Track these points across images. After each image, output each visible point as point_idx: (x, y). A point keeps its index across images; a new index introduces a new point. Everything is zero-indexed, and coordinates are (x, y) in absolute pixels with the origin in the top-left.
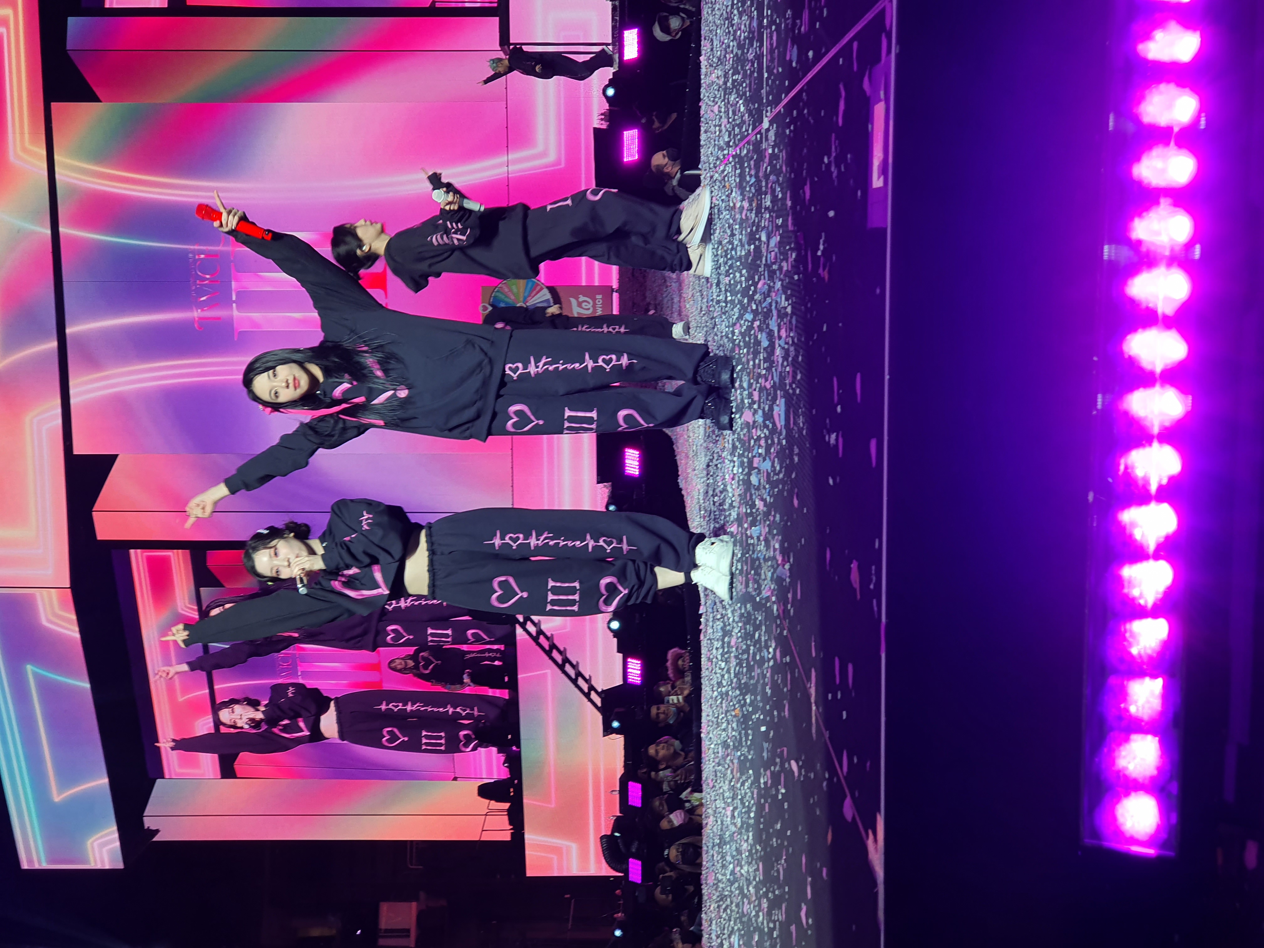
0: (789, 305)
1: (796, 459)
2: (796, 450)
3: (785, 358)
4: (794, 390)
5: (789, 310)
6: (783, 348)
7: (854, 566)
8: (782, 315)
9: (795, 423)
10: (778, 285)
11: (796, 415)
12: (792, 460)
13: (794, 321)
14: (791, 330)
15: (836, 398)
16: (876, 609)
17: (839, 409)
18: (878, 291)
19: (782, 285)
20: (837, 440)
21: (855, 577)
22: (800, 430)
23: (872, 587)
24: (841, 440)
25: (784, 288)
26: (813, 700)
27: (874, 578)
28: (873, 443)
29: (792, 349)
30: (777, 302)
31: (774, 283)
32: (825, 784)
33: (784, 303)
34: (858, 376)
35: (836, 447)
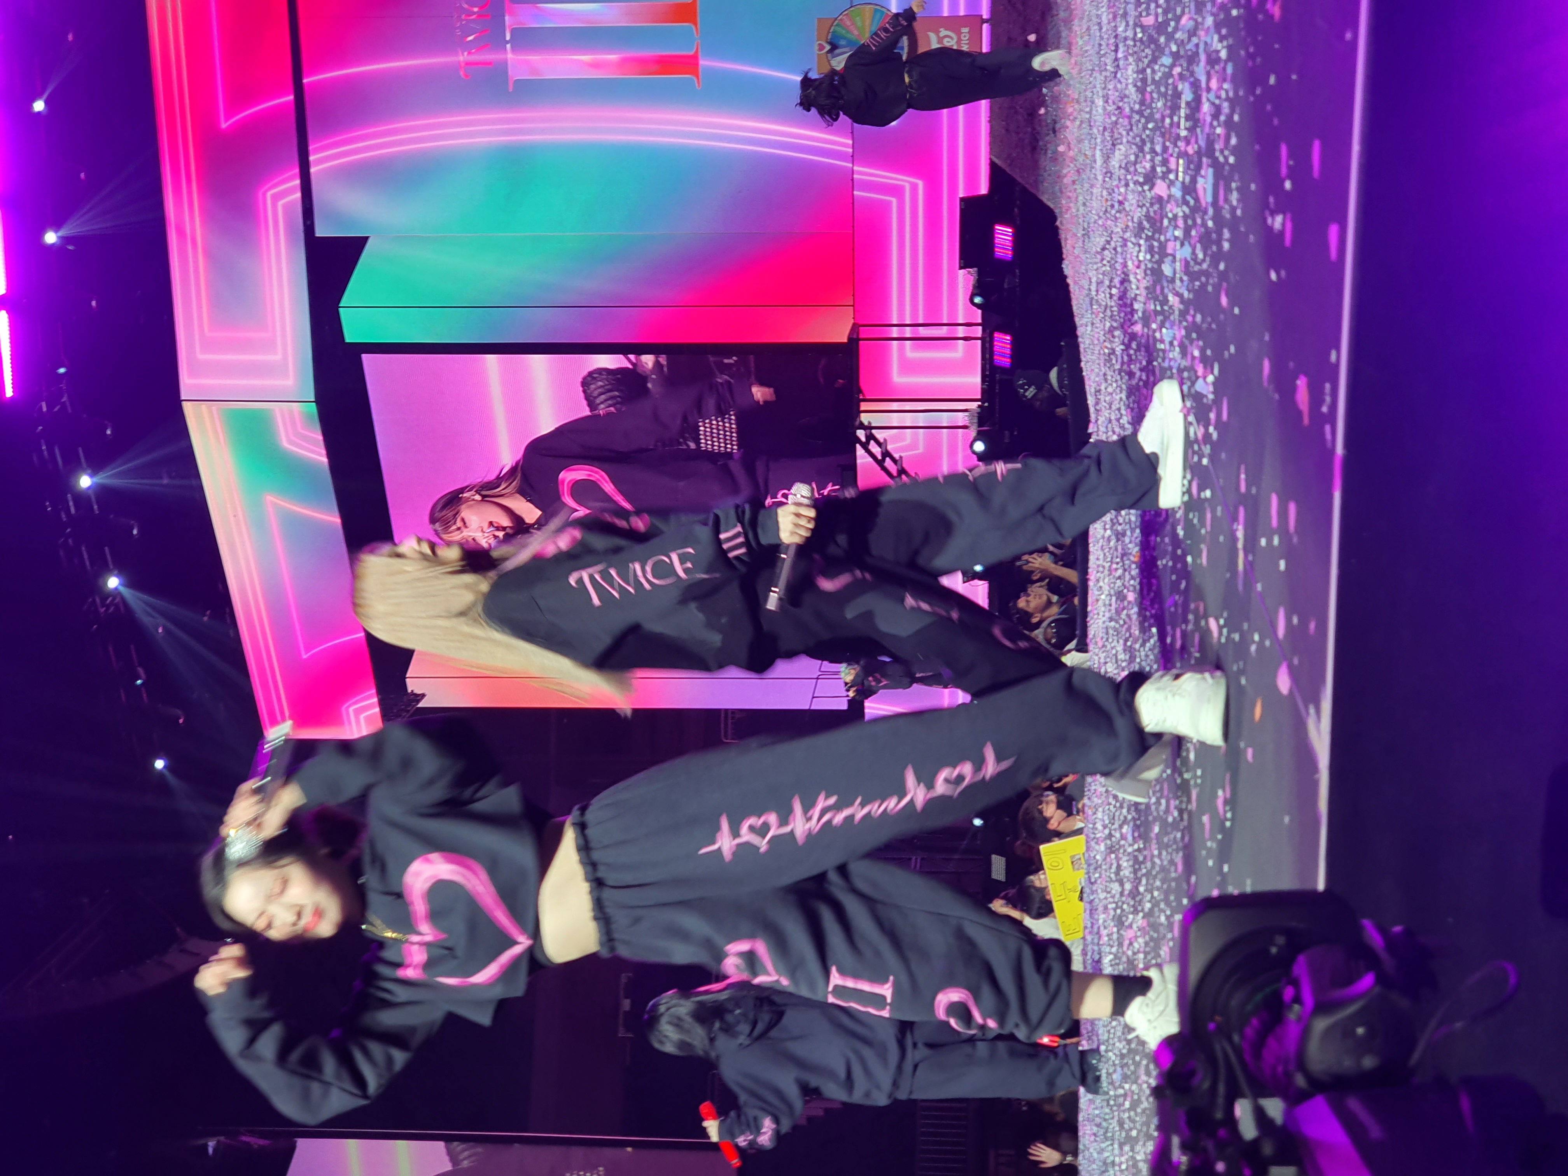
0: (1223, 47)
1: (1226, 246)
2: (1226, 234)
3: (1216, 115)
4: (1226, 158)
5: (1223, 54)
6: (1213, 104)
7: (1301, 383)
8: (1213, 60)
9: (1226, 200)
10: (1209, 21)
11: (1228, 190)
12: (1220, 247)
13: (1230, 69)
14: (1224, 80)
15: (1284, 171)
16: (1328, 436)
17: (1288, 185)
18: (1348, 36)
19: (1215, 21)
20: (1283, 225)
21: (1303, 397)
22: (1233, 209)
23: (1325, 409)
24: (1289, 225)
25: (1218, 26)
26: (1240, 545)
27: (1328, 399)
28: (1333, 230)
29: (1226, 105)
30: (1206, 43)
31: (1204, 18)
32: (1253, 648)
33: (1217, 45)
34: (1317, 145)
35: (1282, 233)
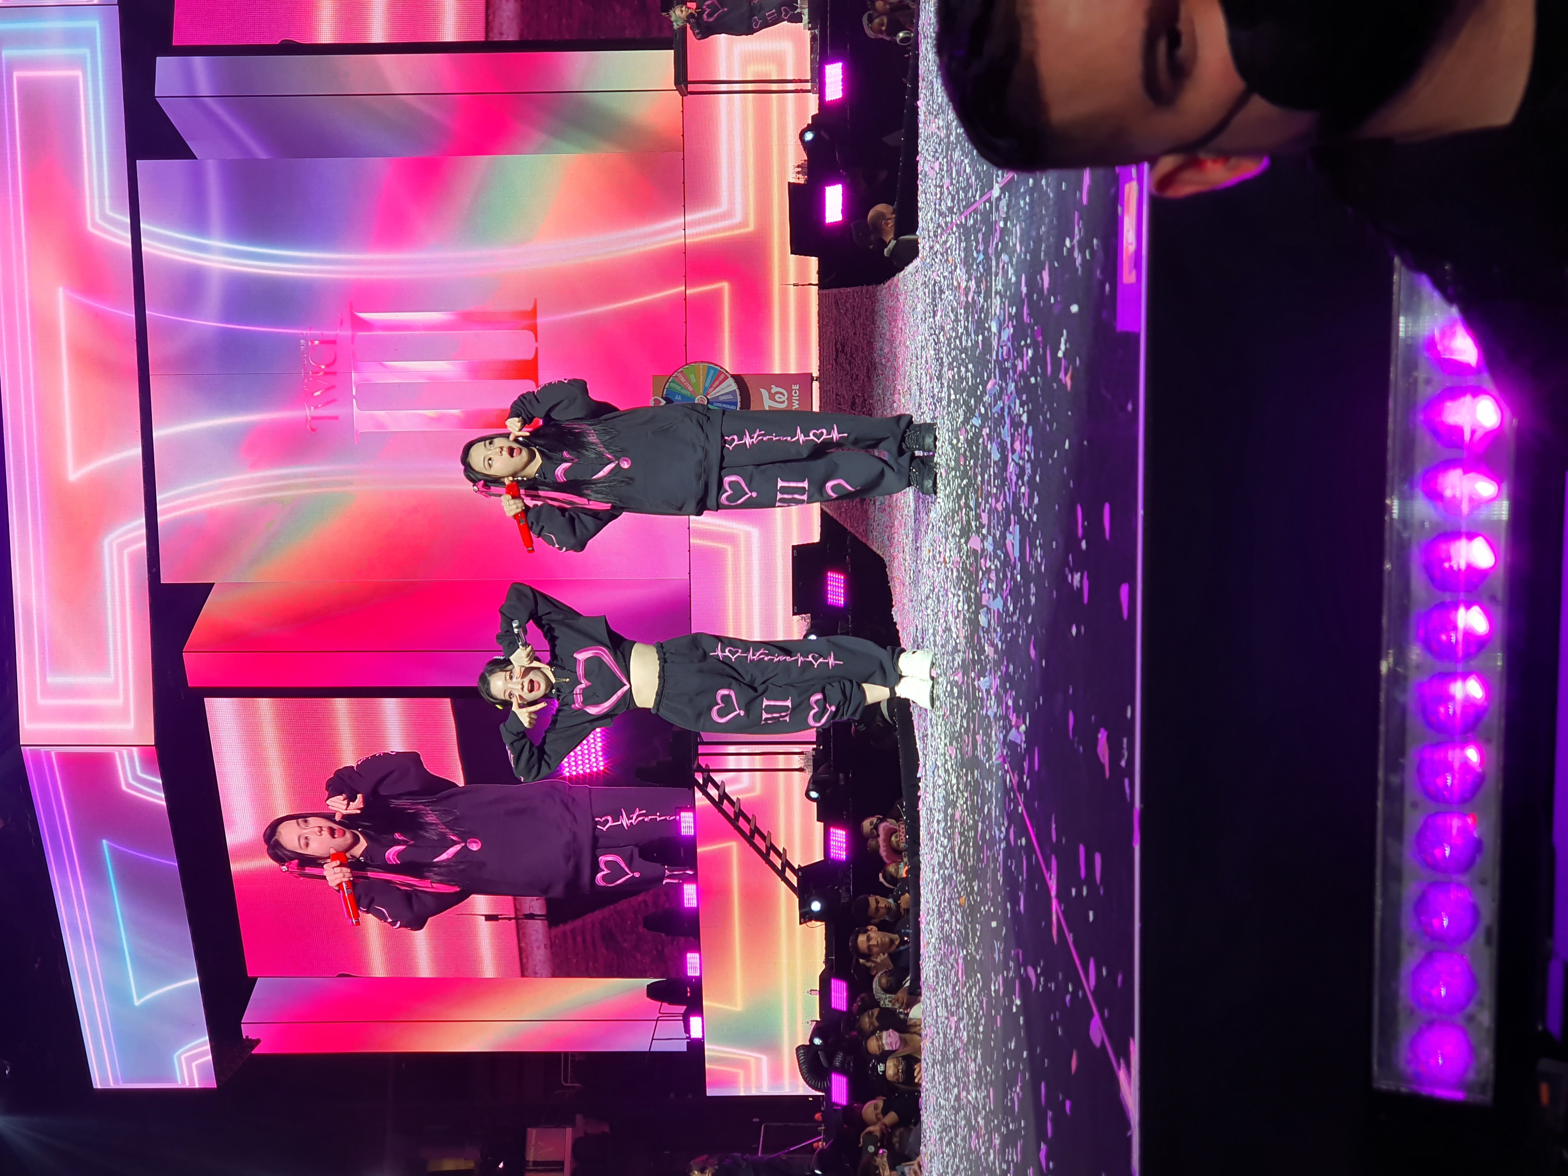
0: (1024, 412)
1: (1033, 599)
2: (1033, 590)
3: (1020, 476)
4: (1030, 517)
5: (1024, 418)
6: (1017, 464)
7: (1102, 736)
8: (1016, 424)
9: (1031, 556)
10: (1012, 386)
11: (1033, 546)
12: (1028, 601)
13: (1030, 433)
14: (1026, 443)
15: (1080, 531)
16: (1128, 791)
17: (1084, 545)
18: (1130, 407)
19: (1016, 387)
20: (1081, 582)
21: (1103, 751)
22: (1038, 566)
23: (1123, 763)
24: (1086, 582)
25: (1019, 392)
26: (1053, 893)
27: (1126, 754)
28: (1124, 590)
29: (1028, 465)
30: (1010, 408)
31: (1007, 384)
32: (1068, 998)
33: (1018, 409)
34: (1107, 507)
35: (1081, 589)
